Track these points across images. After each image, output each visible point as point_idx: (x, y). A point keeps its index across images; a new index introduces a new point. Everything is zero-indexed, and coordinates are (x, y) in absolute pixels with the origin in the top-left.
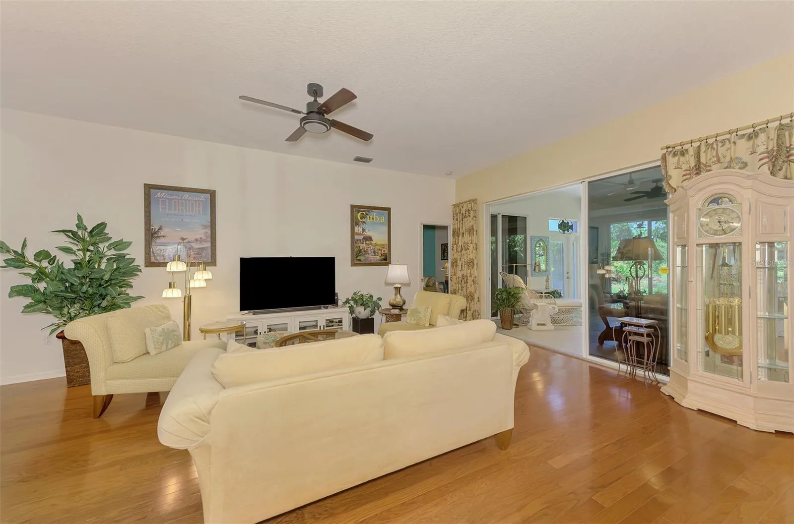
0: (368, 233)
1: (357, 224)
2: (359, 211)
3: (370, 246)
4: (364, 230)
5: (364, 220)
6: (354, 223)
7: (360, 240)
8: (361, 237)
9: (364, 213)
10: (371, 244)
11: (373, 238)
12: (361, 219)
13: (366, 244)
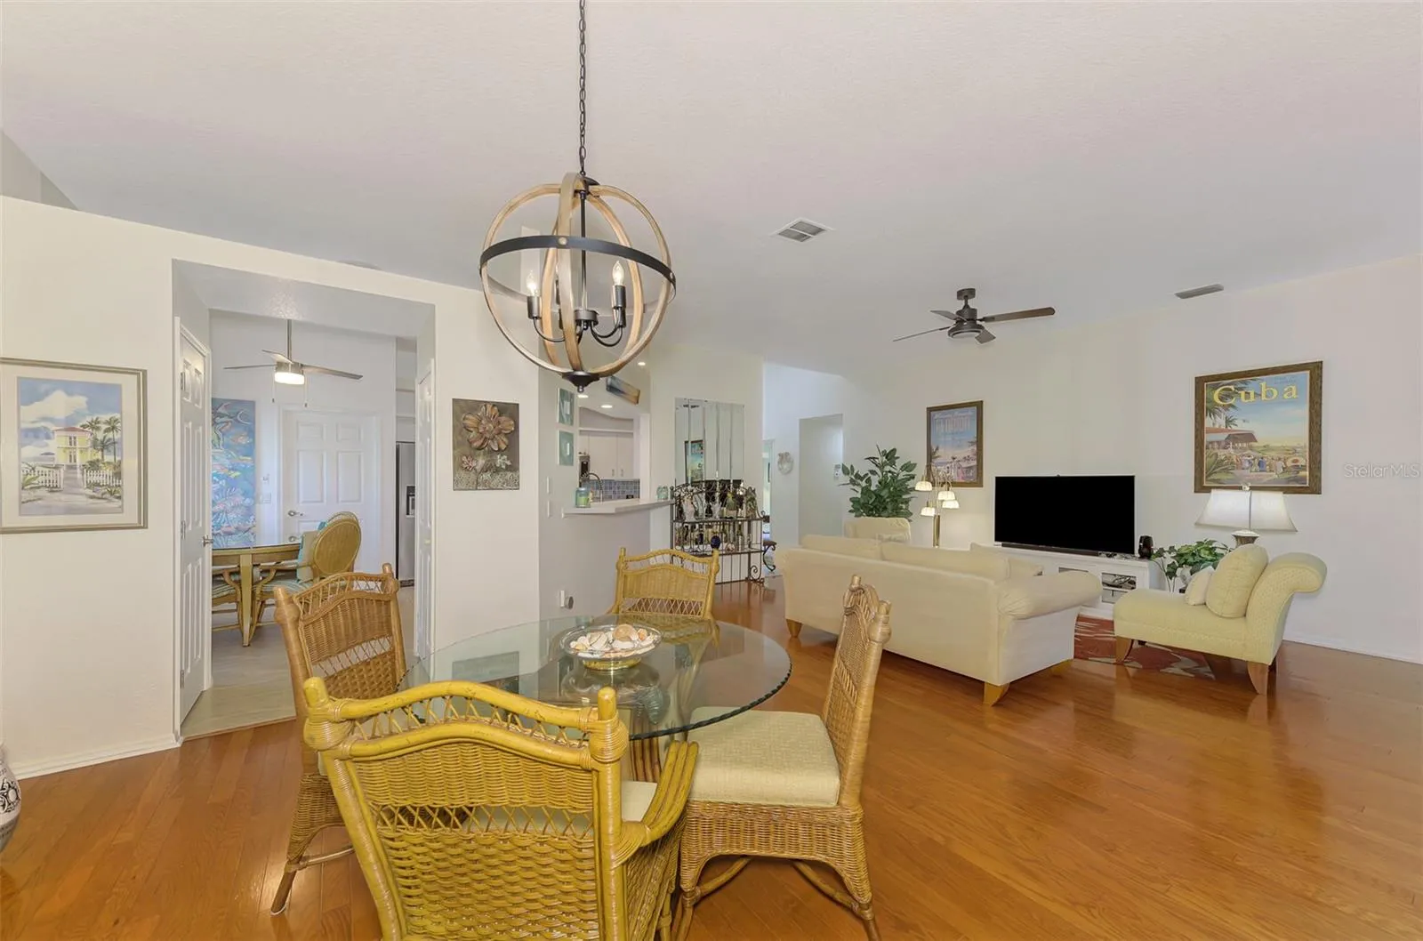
0: (1241, 426)
1: (1212, 412)
2: (1216, 387)
3: (1249, 452)
4: (1228, 422)
5: (1232, 402)
6: (1202, 409)
7: (1219, 442)
8: (1223, 437)
9: (1232, 387)
10: (1251, 448)
11: (1255, 435)
12: (1221, 399)
13: (1234, 448)
